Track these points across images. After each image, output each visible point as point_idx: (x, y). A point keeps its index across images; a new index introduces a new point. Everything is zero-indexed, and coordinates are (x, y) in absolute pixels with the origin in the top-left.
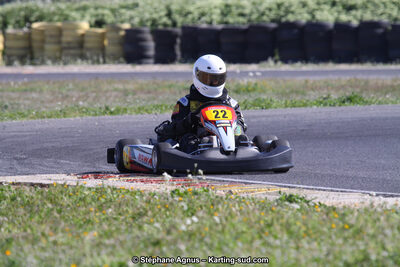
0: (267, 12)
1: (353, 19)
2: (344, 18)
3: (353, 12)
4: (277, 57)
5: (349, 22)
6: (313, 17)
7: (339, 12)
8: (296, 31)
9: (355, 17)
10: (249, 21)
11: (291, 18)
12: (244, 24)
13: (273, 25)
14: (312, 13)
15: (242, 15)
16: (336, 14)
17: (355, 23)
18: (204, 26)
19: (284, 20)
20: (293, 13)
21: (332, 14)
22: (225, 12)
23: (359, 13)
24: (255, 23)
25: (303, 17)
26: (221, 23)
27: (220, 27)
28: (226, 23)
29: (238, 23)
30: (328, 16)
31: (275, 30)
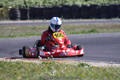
0: (58, 2)
1: (88, 4)
2: (85, 3)
3: (88, 2)
4: (62, 17)
5: (87, 5)
6: (74, 3)
7: (83, 2)
8: (69, 8)
9: (88, 3)
10: (53, 5)
11: (67, 4)
12: (51, 6)
13: (61, 6)
14: (74, 2)
15: (50, 3)
16: (82, 2)
17: (89, 5)
18: (37, 7)
19: (64, 4)
20: (67, 2)
21: (81, 2)
22: (44, 2)
23: (89, 2)
24: (55, 6)
25: (71, 4)
26: (43, 6)
27: (42, 7)
28: (45, 6)
29: (49, 6)
30: (79, 3)
31: (61, 8)
